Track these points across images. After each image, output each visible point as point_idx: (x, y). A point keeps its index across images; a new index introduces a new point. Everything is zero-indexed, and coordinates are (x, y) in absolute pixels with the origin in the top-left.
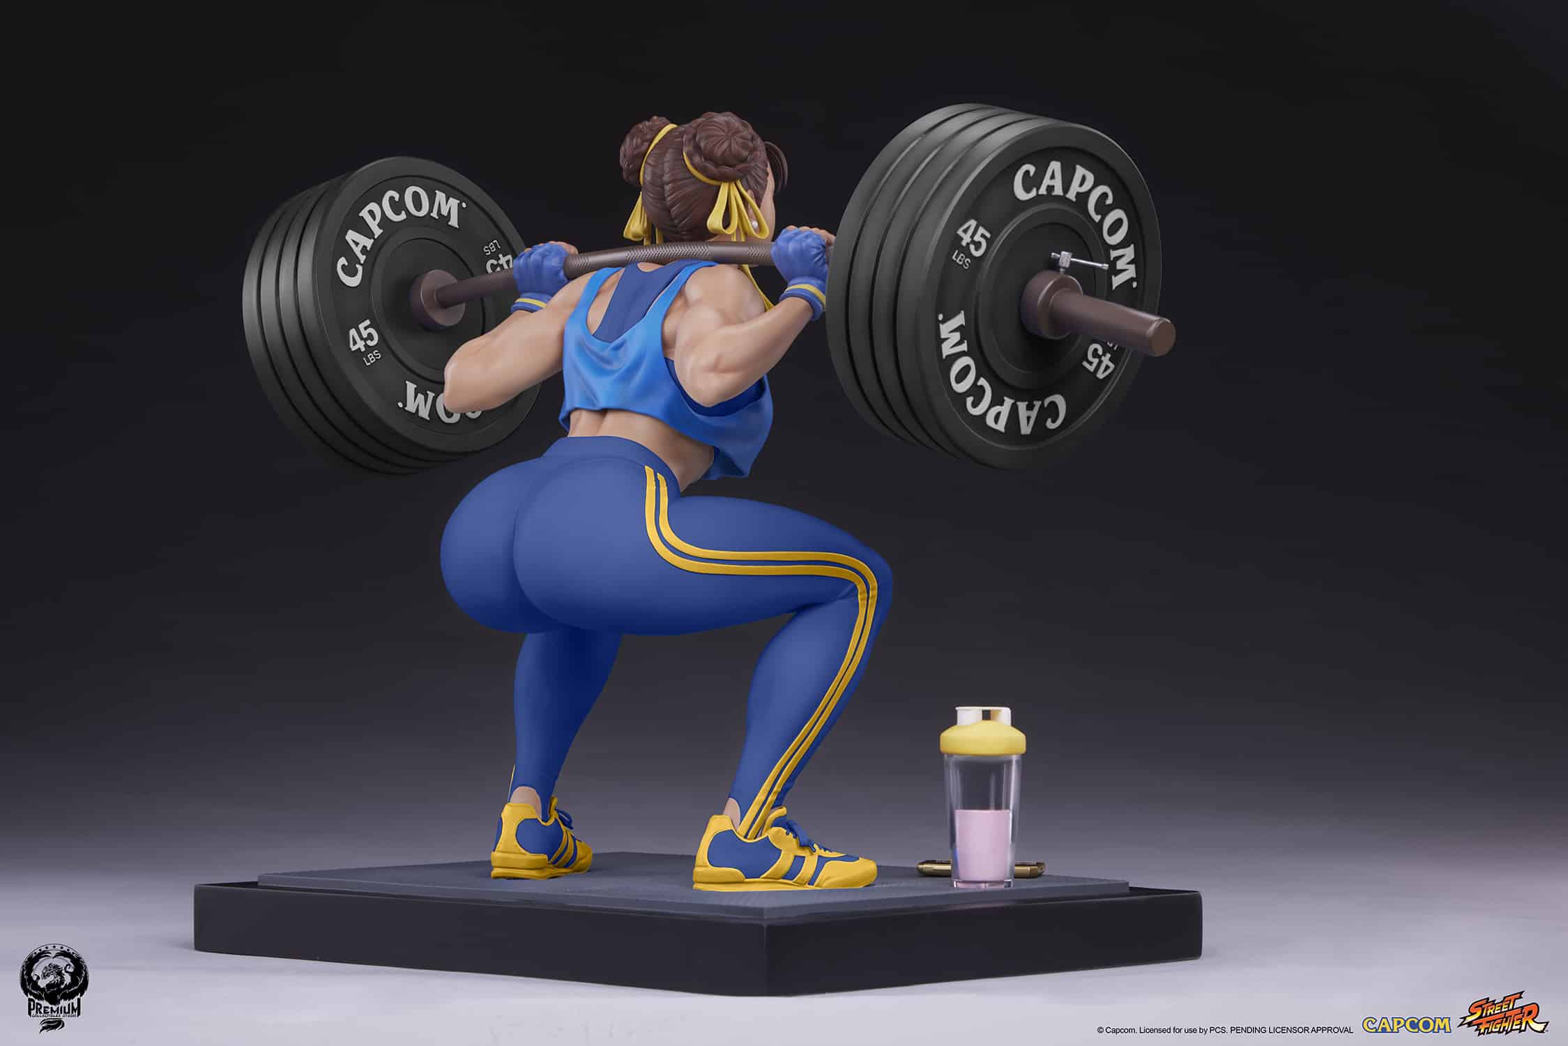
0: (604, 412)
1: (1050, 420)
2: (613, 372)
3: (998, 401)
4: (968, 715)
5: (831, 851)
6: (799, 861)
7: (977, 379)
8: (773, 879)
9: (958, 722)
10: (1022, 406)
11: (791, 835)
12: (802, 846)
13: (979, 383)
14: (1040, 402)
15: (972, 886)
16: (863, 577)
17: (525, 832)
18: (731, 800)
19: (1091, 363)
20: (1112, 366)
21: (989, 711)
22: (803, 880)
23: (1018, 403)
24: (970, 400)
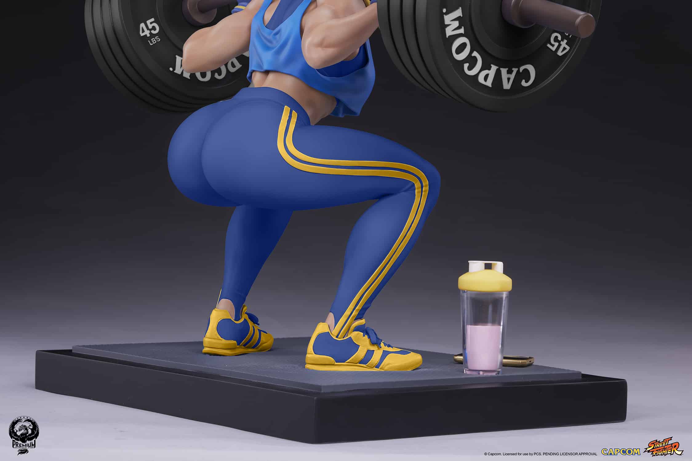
0: (267, 72)
1: (524, 81)
2: (273, 48)
3: (486, 66)
4: (476, 266)
5: (392, 347)
6: (370, 354)
7: (471, 52)
8: (354, 363)
9: (469, 271)
10: (504, 71)
11: (366, 336)
12: (373, 344)
13: (473, 55)
14: (517, 69)
15: (474, 373)
16: (419, 178)
17: (222, 326)
18: (331, 313)
19: (553, 45)
20: (568, 48)
21: (491, 264)
22: (372, 365)
23: (501, 69)
24: (466, 65)
